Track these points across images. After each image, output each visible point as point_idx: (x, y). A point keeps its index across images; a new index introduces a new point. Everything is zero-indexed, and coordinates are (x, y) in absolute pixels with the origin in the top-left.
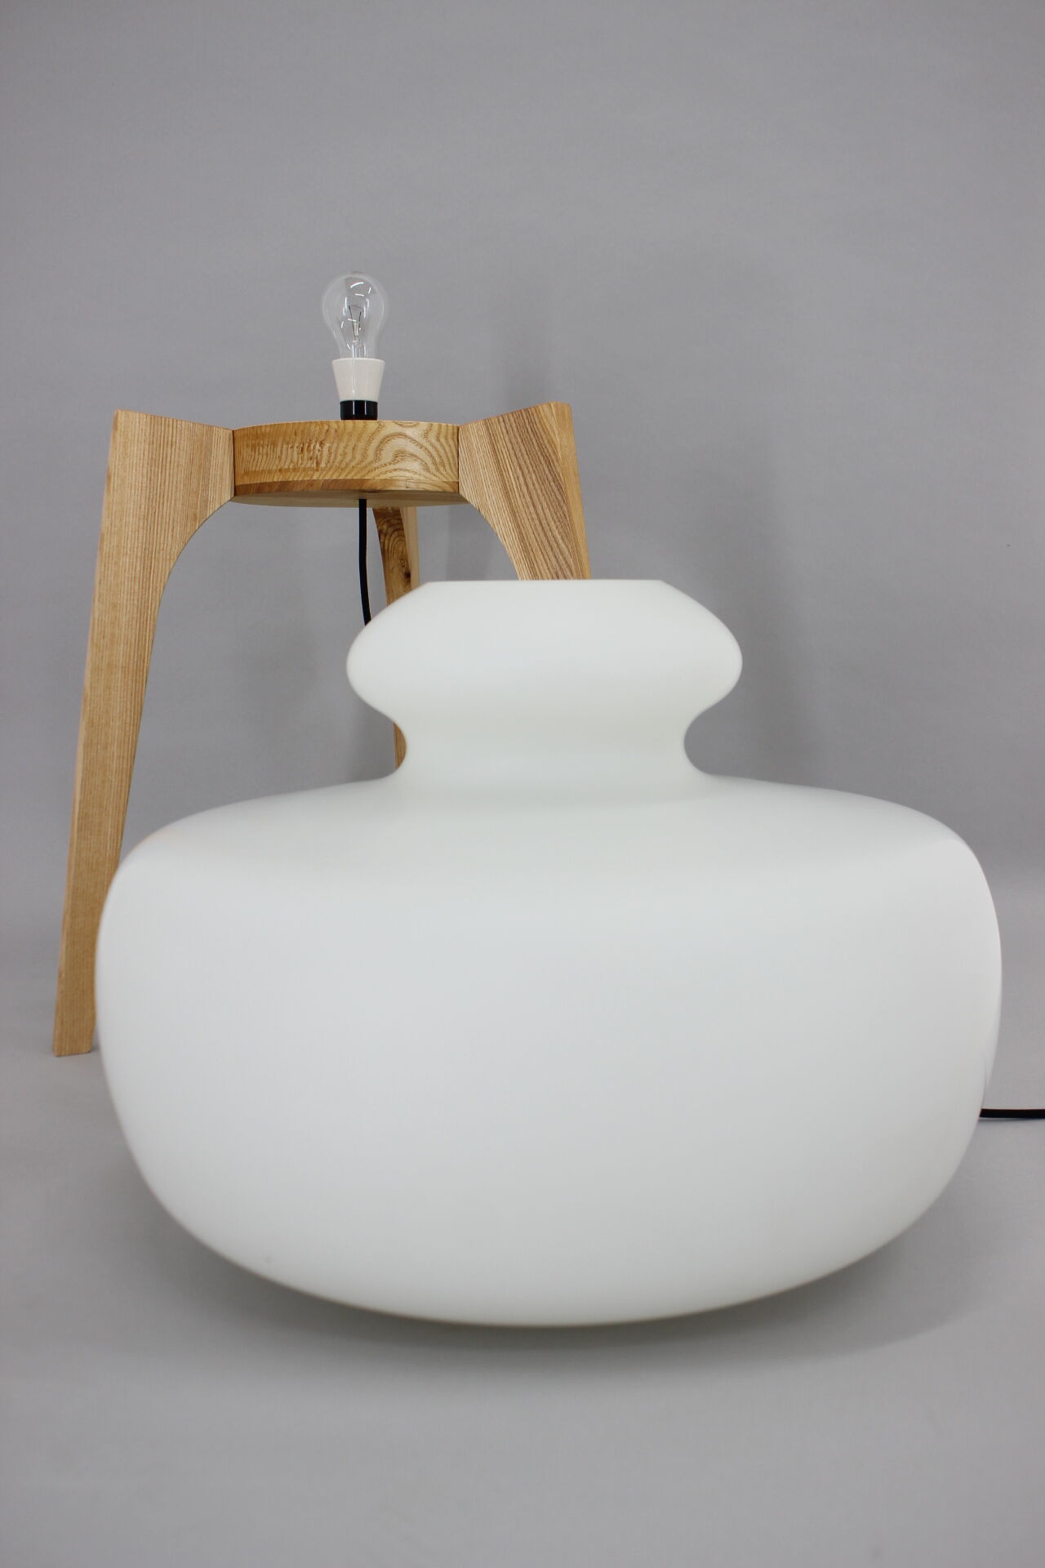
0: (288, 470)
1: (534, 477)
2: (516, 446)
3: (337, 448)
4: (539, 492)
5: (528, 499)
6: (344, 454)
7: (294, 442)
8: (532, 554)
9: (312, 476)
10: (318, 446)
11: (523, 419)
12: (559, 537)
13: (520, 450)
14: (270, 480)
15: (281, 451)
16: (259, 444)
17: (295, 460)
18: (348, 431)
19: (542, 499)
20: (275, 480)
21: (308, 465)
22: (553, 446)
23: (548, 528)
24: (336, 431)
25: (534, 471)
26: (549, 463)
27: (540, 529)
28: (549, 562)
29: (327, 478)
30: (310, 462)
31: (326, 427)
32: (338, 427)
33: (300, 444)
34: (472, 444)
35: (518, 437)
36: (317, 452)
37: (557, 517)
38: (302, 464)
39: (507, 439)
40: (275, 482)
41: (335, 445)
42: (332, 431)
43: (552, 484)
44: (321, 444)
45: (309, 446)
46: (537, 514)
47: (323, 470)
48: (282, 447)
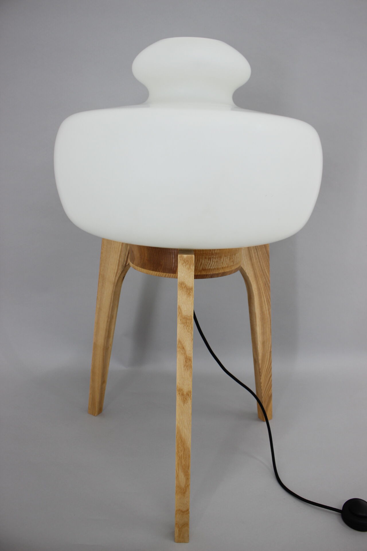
12: (267, 272)
14: (218, 273)
15: (223, 260)
20: (220, 272)
38: (230, 264)
44: (235, 255)
48: (224, 258)
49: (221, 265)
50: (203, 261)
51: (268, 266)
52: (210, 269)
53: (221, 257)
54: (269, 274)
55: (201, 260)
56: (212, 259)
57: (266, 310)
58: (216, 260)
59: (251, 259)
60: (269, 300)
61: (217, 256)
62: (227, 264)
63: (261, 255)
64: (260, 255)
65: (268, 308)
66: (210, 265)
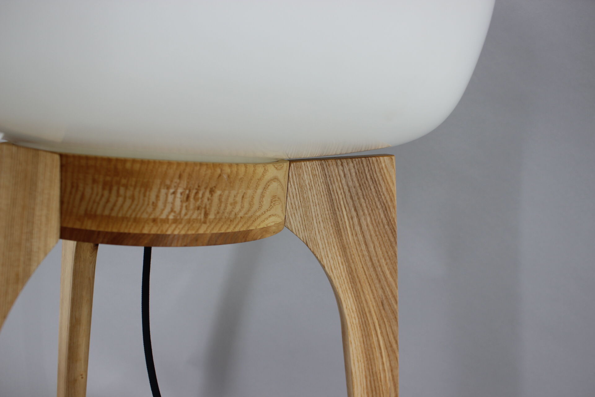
0: (166, 221)
1: (369, 219)
2: (353, 190)
3: (228, 196)
4: (372, 232)
5: (360, 237)
6: (234, 203)
7: (177, 187)
8: (359, 285)
9: (198, 230)
10: (207, 194)
11: (363, 166)
12: (388, 272)
13: (357, 194)
14: (137, 231)
15: (158, 197)
16: (118, 183)
17: (177, 209)
18: (240, 177)
19: (375, 239)
20: (145, 231)
21: (194, 216)
22: (391, 194)
23: (378, 264)
24: (229, 176)
25: (369, 214)
26: (386, 210)
27: (369, 264)
28: (375, 291)
29: (215, 231)
30: (196, 212)
31: (219, 171)
32: (231, 172)
33: (185, 189)
34: (304, 181)
35: (356, 182)
36: (205, 200)
37: (388, 256)
38: (186, 214)
39: (344, 182)
40: (144, 234)
41: (226, 192)
42: (225, 176)
43: (386, 227)
44: (212, 191)
45: (197, 193)
46: (368, 251)
47: (211, 223)
48: (159, 191)
49: (150, 210)
50: (88, 191)
51: (393, 259)
52: (109, 217)
53: (147, 186)
54: (395, 281)
55: (81, 185)
56: (115, 188)
57: (384, 370)
58: (129, 193)
59: (339, 231)
60: (394, 346)
61: (134, 179)
62: (172, 210)
63: (371, 227)
64: (367, 226)
65: (390, 365)
66: (110, 205)
